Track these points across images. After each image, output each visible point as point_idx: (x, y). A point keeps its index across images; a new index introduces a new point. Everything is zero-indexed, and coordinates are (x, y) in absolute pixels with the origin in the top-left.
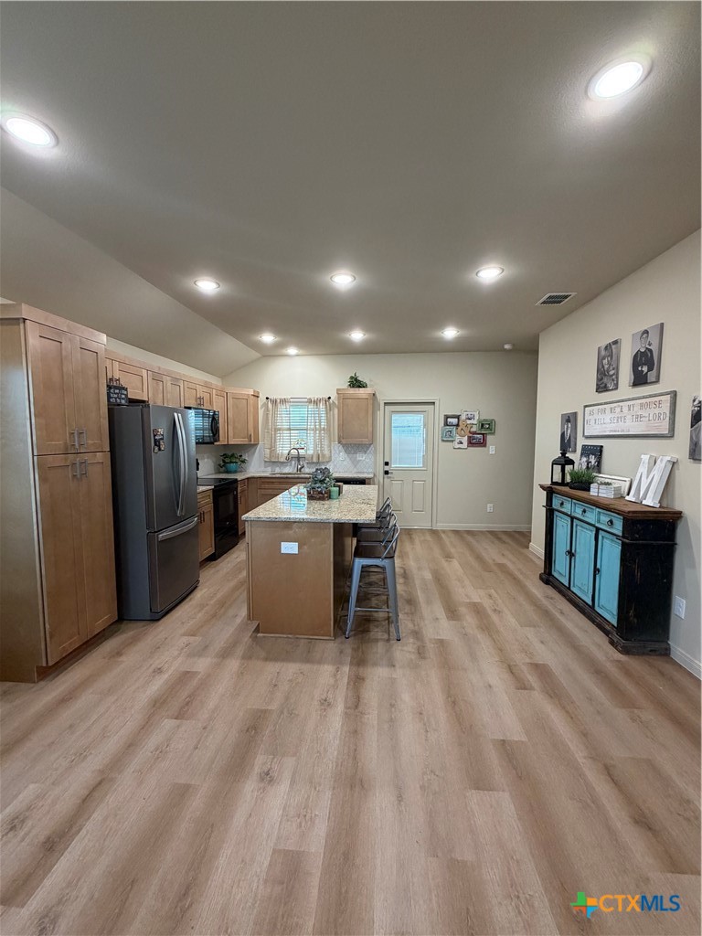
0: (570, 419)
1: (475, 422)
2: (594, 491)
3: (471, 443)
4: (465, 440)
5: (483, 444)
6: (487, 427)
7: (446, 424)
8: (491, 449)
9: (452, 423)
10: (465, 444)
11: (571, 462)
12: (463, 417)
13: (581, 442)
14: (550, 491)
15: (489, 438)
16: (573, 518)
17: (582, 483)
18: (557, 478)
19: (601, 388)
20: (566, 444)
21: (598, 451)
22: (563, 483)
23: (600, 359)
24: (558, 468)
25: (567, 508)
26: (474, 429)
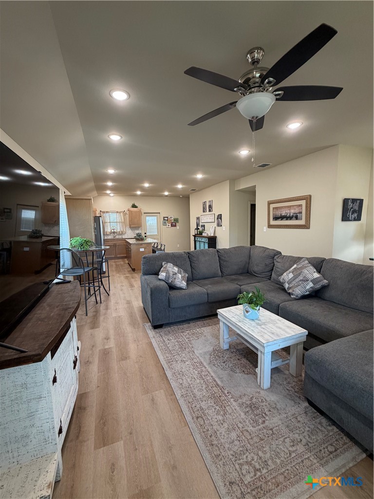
0: (198, 218)
1: (172, 219)
2: (203, 234)
3: (172, 226)
4: (170, 225)
5: (175, 226)
6: (176, 220)
7: (164, 220)
8: (178, 227)
9: (166, 220)
10: (170, 226)
11: (199, 229)
12: (169, 218)
13: (201, 224)
14: (195, 236)
15: (177, 224)
16: (200, 241)
17: (201, 233)
18: (196, 233)
19: (204, 212)
20: (198, 225)
21: (204, 226)
22: (197, 234)
23: (203, 205)
24: (196, 231)
25: (198, 240)
26: (172, 221)
